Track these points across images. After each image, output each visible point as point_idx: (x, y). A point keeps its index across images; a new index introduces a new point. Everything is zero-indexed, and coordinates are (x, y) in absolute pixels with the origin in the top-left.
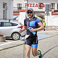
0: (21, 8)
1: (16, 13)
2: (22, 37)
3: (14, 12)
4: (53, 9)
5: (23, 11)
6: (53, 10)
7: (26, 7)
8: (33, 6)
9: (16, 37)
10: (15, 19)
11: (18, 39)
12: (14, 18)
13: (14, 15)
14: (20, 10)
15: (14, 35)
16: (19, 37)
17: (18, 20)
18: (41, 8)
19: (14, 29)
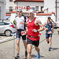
0: (12, 10)
1: (8, 14)
2: (13, 33)
3: (6, 13)
4: (37, 10)
5: (14, 13)
6: (37, 12)
7: (16, 9)
8: (22, 9)
9: (8, 34)
11: (9, 35)
12: (6, 18)
13: (6, 16)
14: (11, 12)
16: (10, 34)
17: (10, 20)
19: (7, 27)
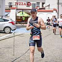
0: (12, 6)
1: (8, 10)
3: (6, 9)
4: (38, 7)
5: (14, 9)
7: (16, 5)
8: (22, 5)
10: (7, 15)
13: (6, 12)
14: (11, 8)
15: (6, 29)
17: (9, 16)
18: (28, 6)
